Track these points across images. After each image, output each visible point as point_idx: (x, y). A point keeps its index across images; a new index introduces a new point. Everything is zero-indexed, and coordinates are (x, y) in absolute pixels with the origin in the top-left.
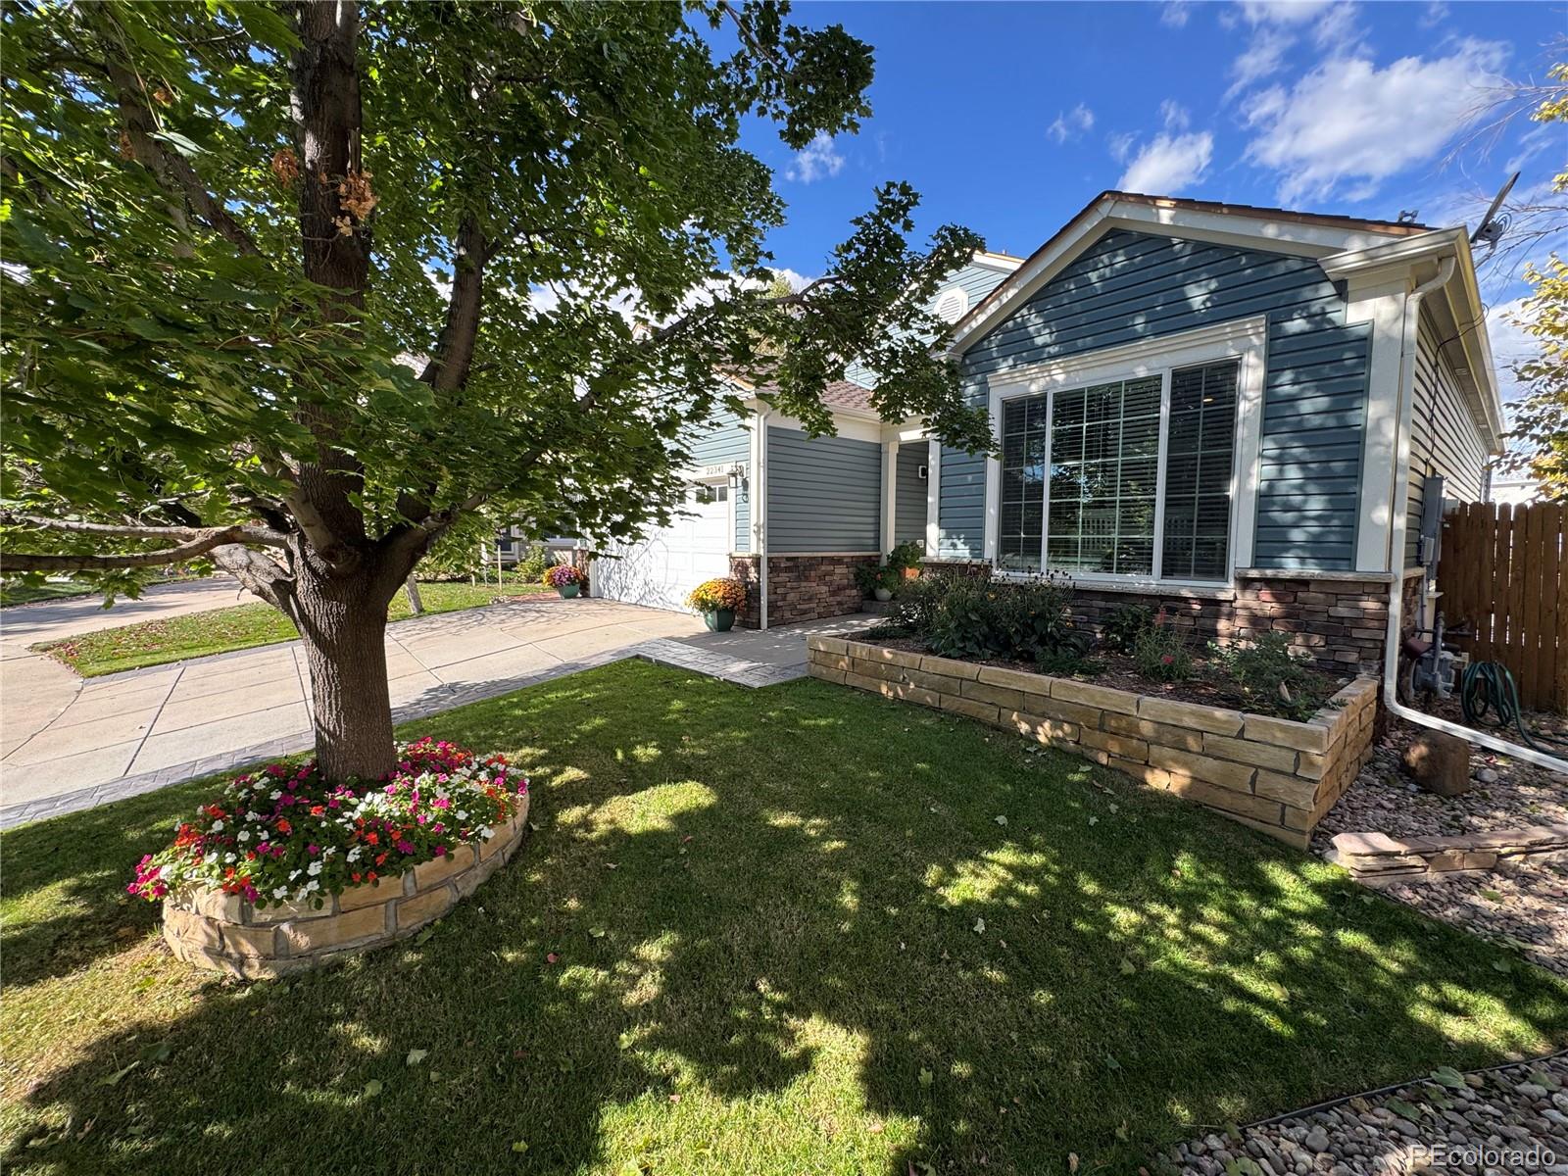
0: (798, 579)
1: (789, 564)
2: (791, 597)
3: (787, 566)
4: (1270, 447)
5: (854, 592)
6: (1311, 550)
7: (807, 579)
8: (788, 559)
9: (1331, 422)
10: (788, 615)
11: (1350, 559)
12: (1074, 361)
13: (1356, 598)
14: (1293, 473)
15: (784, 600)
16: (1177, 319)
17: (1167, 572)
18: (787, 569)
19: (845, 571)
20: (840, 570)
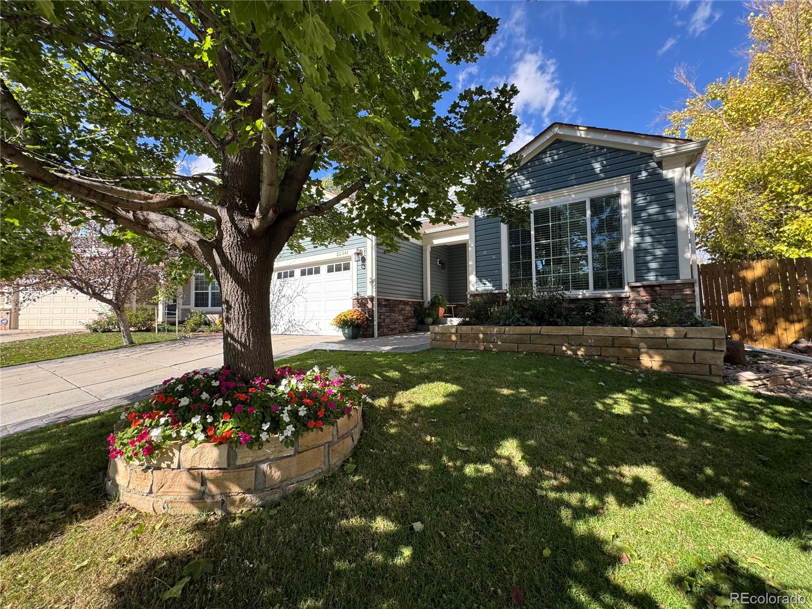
0: (390, 311)
1: (386, 303)
2: (387, 321)
3: (385, 305)
4: (636, 229)
5: (414, 320)
6: (661, 272)
7: (394, 311)
8: (386, 300)
9: (661, 217)
10: (385, 330)
11: (677, 276)
12: (542, 196)
13: (681, 290)
14: (648, 239)
15: (384, 322)
16: (591, 177)
17: (596, 287)
18: (385, 306)
19: (410, 309)
20: (408, 308)
